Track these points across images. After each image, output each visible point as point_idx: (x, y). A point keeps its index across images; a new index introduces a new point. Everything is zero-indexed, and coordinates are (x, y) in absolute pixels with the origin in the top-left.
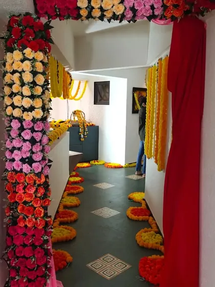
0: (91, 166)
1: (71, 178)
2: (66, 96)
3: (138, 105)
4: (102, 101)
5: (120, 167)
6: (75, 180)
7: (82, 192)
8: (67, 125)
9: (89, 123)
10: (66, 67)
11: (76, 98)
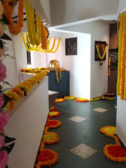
0: (65, 101)
1: (50, 112)
2: (44, 47)
3: (99, 54)
4: (71, 53)
5: (87, 101)
6: (54, 115)
7: (60, 126)
8: (47, 71)
9: (62, 69)
10: (43, 21)
11: (52, 51)
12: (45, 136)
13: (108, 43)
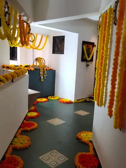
0: (48, 101)
1: (29, 113)
2: (24, 43)
4: (59, 51)
5: (70, 103)
6: (32, 115)
7: (36, 129)
8: (30, 68)
9: (48, 68)
10: (22, 14)
11: (38, 48)
12: (16, 140)
13: (96, 44)
